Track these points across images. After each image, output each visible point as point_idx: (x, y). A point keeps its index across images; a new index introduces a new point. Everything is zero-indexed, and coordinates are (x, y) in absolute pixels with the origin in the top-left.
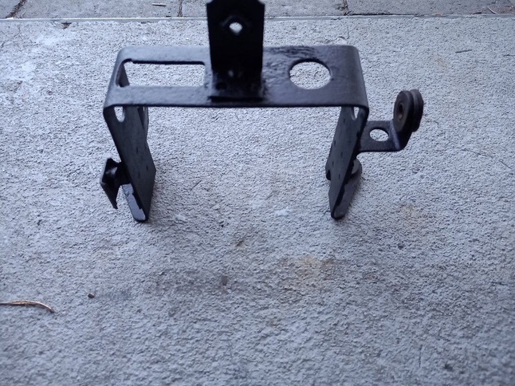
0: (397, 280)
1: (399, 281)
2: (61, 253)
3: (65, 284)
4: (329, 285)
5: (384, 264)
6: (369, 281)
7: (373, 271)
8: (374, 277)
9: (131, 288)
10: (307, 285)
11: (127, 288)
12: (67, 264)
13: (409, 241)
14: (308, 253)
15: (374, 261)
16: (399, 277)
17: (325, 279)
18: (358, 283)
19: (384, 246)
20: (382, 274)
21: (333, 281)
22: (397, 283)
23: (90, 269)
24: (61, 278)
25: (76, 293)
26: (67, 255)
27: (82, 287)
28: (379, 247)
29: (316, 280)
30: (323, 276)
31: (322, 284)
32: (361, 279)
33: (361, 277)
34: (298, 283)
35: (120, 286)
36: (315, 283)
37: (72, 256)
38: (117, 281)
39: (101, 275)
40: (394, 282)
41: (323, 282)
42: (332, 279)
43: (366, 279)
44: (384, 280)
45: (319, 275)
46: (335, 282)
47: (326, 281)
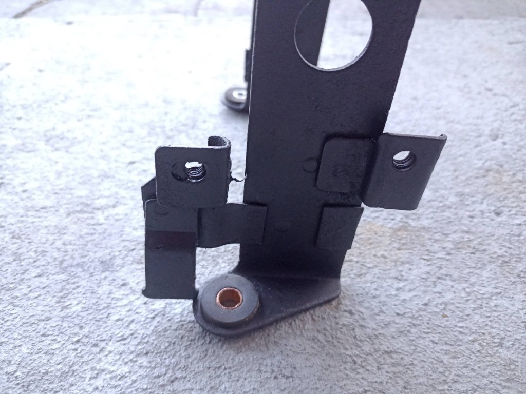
0: (503, 250)
1: (506, 252)
2: (22, 216)
3: (20, 251)
4: (407, 256)
5: (480, 232)
6: (464, 252)
7: (466, 239)
8: (469, 247)
9: (114, 257)
10: (375, 256)
11: (109, 257)
12: (27, 230)
13: (508, 207)
14: (369, 220)
15: (466, 229)
16: (504, 246)
17: (399, 249)
18: (449, 254)
19: (475, 213)
20: (480, 244)
21: (410, 251)
22: (505, 254)
23: (58, 234)
24: (16, 245)
25: (35, 262)
26: (30, 220)
27: (45, 255)
28: (468, 213)
29: (386, 251)
30: (396, 245)
31: (396, 255)
32: (452, 249)
33: (452, 246)
34: (360, 253)
35: (99, 254)
36: (386, 254)
37: (37, 220)
38: (96, 249)
39: (73, 242)
40: (500, 252)
41: (397, 252)
42: (409, 249)
43: (458, 248)
44: (485, 250)
45: (390, 244)
46: (415, 253)
47: (400, 251)
